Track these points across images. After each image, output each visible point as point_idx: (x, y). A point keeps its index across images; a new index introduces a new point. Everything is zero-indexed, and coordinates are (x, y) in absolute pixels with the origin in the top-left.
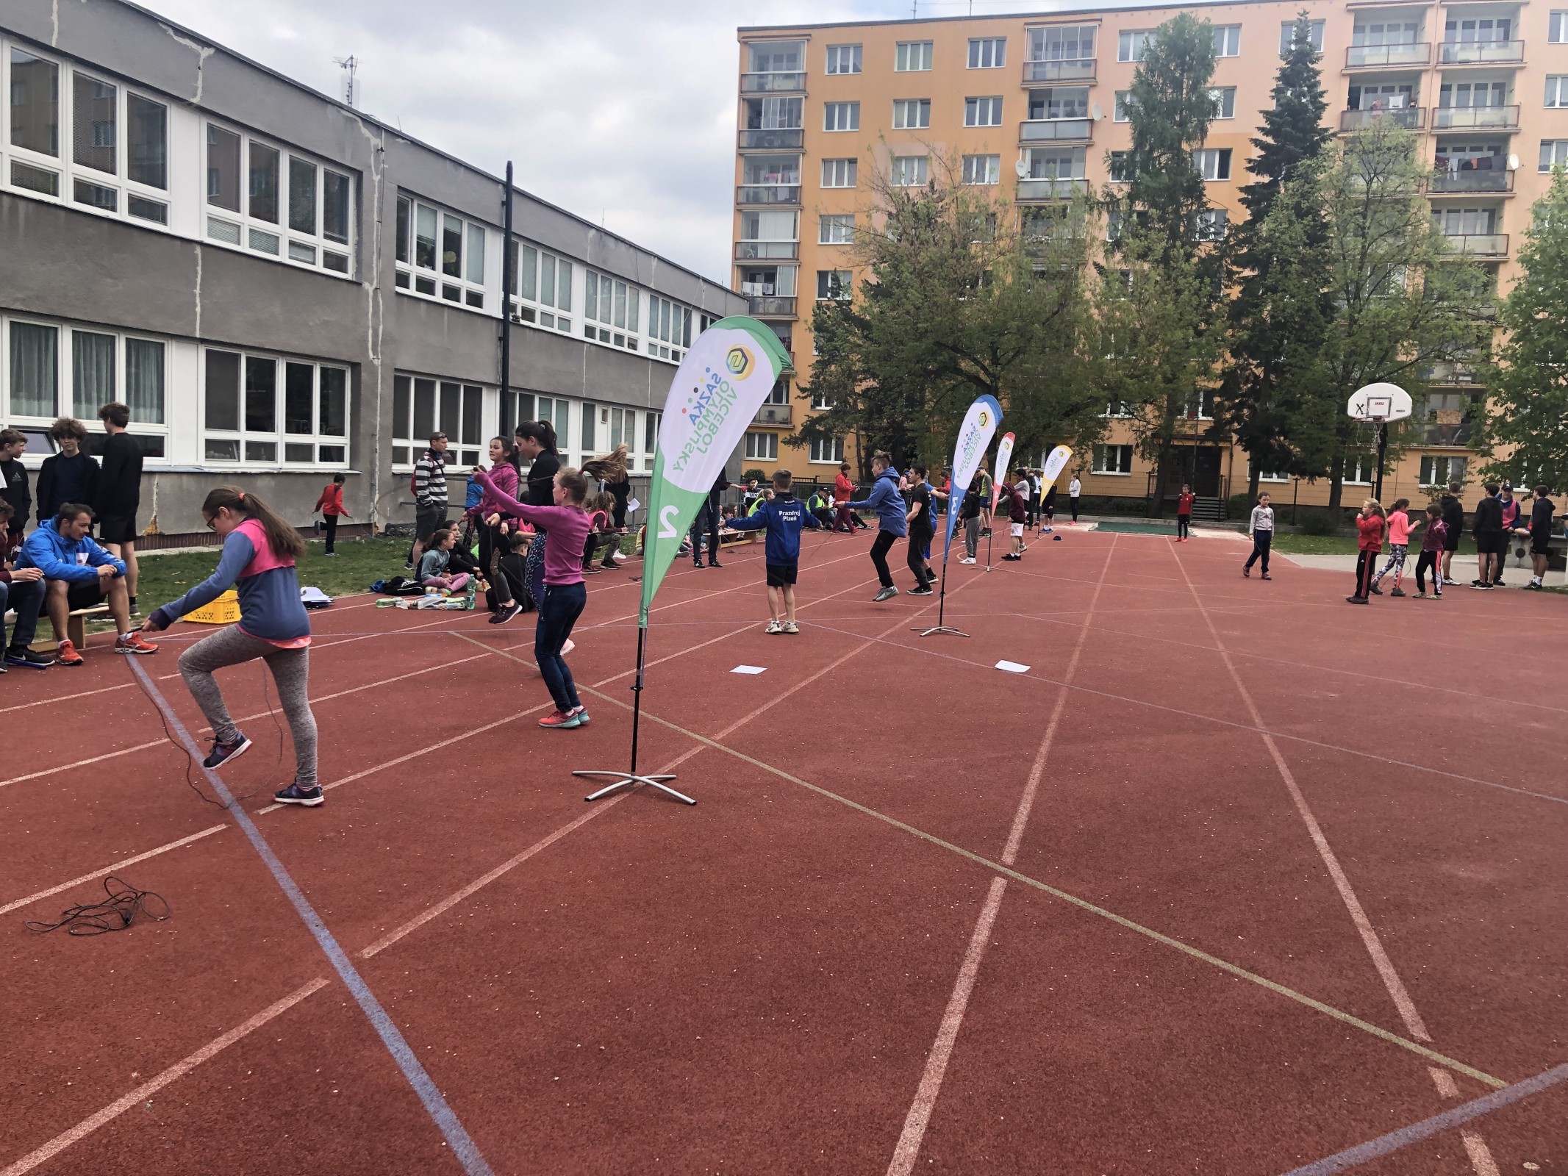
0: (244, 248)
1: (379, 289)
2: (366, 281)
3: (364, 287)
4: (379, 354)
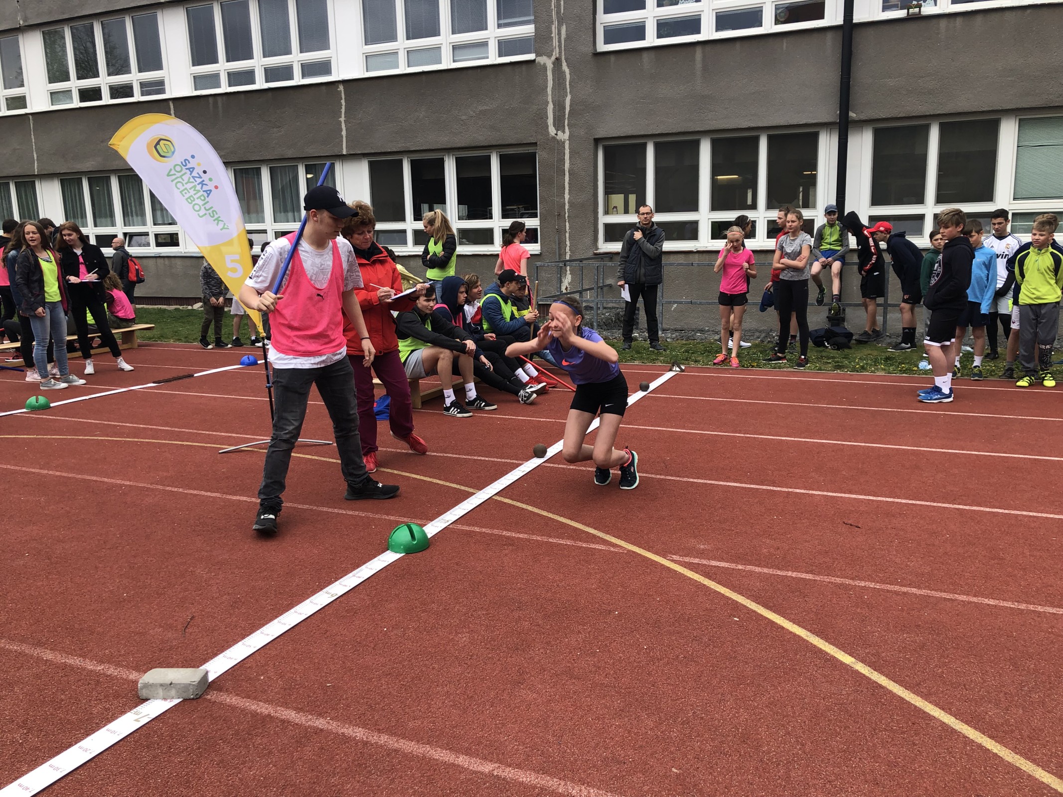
0: (403, 68)
1: (563, 58)
2: (541, 55)
3: (539, 63)
4: (567, 128)
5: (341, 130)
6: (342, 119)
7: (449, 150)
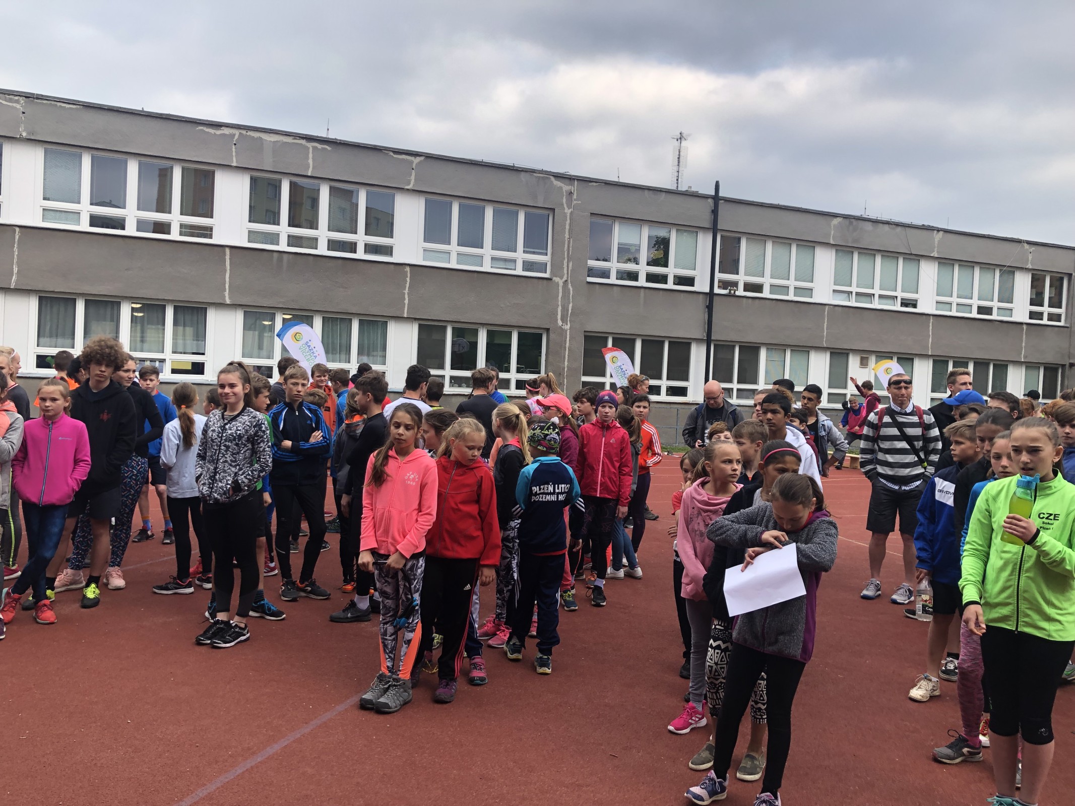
0: (453, 265)
1: (569, 281)
2: (556, 277)
3: (554, 281)
4: (569, 322)
5: (405, 299)
6: (406, 291)
7: (483, 325)
